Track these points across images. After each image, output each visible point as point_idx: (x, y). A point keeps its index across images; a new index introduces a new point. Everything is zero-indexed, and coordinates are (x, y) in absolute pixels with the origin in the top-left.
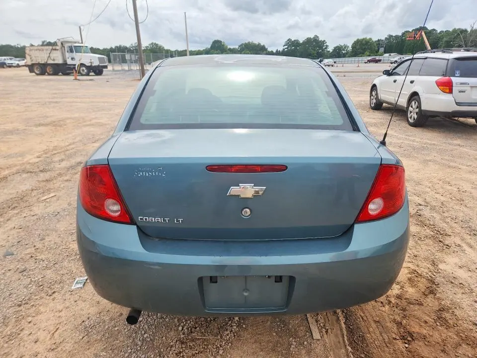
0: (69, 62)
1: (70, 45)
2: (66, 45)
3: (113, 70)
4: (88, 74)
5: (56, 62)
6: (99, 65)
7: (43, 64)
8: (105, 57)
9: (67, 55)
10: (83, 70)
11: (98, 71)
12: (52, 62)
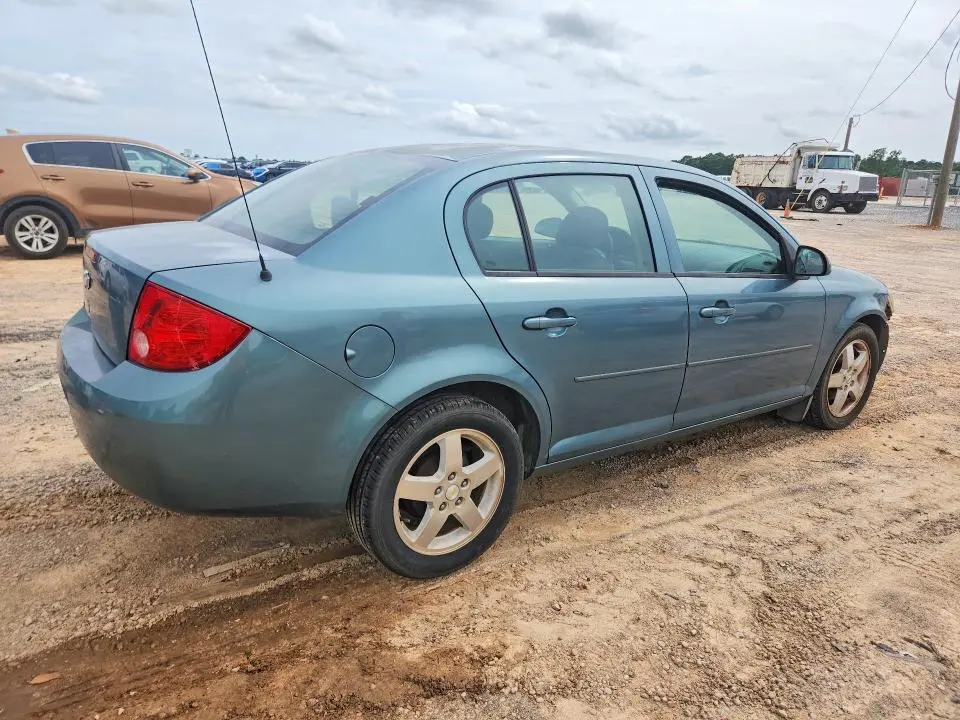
0: (801, 185)
1: (813, 153)
2: (805, 154)
3: (899, 205)
4: (827, 210)
5: (778, 185)
6: (856, 194)
7: (755, 188)
8: (876, 176)
9: (802, 172)
10: (820, 202)
11: (853, 204)
12: (770, 185)
